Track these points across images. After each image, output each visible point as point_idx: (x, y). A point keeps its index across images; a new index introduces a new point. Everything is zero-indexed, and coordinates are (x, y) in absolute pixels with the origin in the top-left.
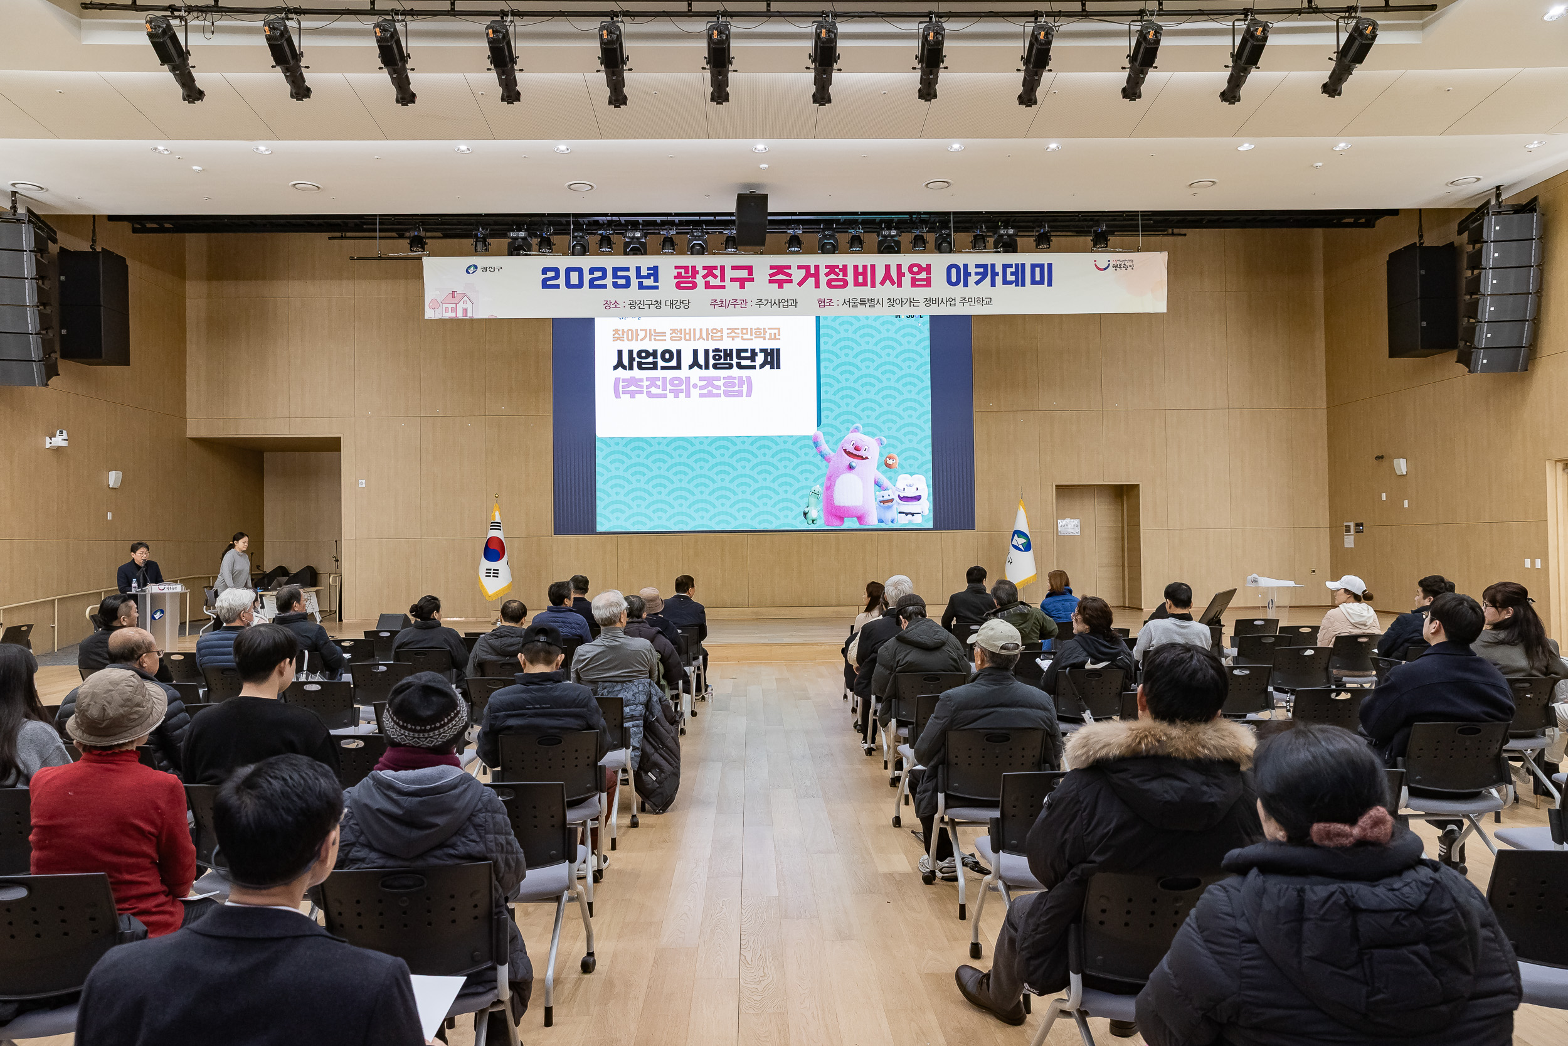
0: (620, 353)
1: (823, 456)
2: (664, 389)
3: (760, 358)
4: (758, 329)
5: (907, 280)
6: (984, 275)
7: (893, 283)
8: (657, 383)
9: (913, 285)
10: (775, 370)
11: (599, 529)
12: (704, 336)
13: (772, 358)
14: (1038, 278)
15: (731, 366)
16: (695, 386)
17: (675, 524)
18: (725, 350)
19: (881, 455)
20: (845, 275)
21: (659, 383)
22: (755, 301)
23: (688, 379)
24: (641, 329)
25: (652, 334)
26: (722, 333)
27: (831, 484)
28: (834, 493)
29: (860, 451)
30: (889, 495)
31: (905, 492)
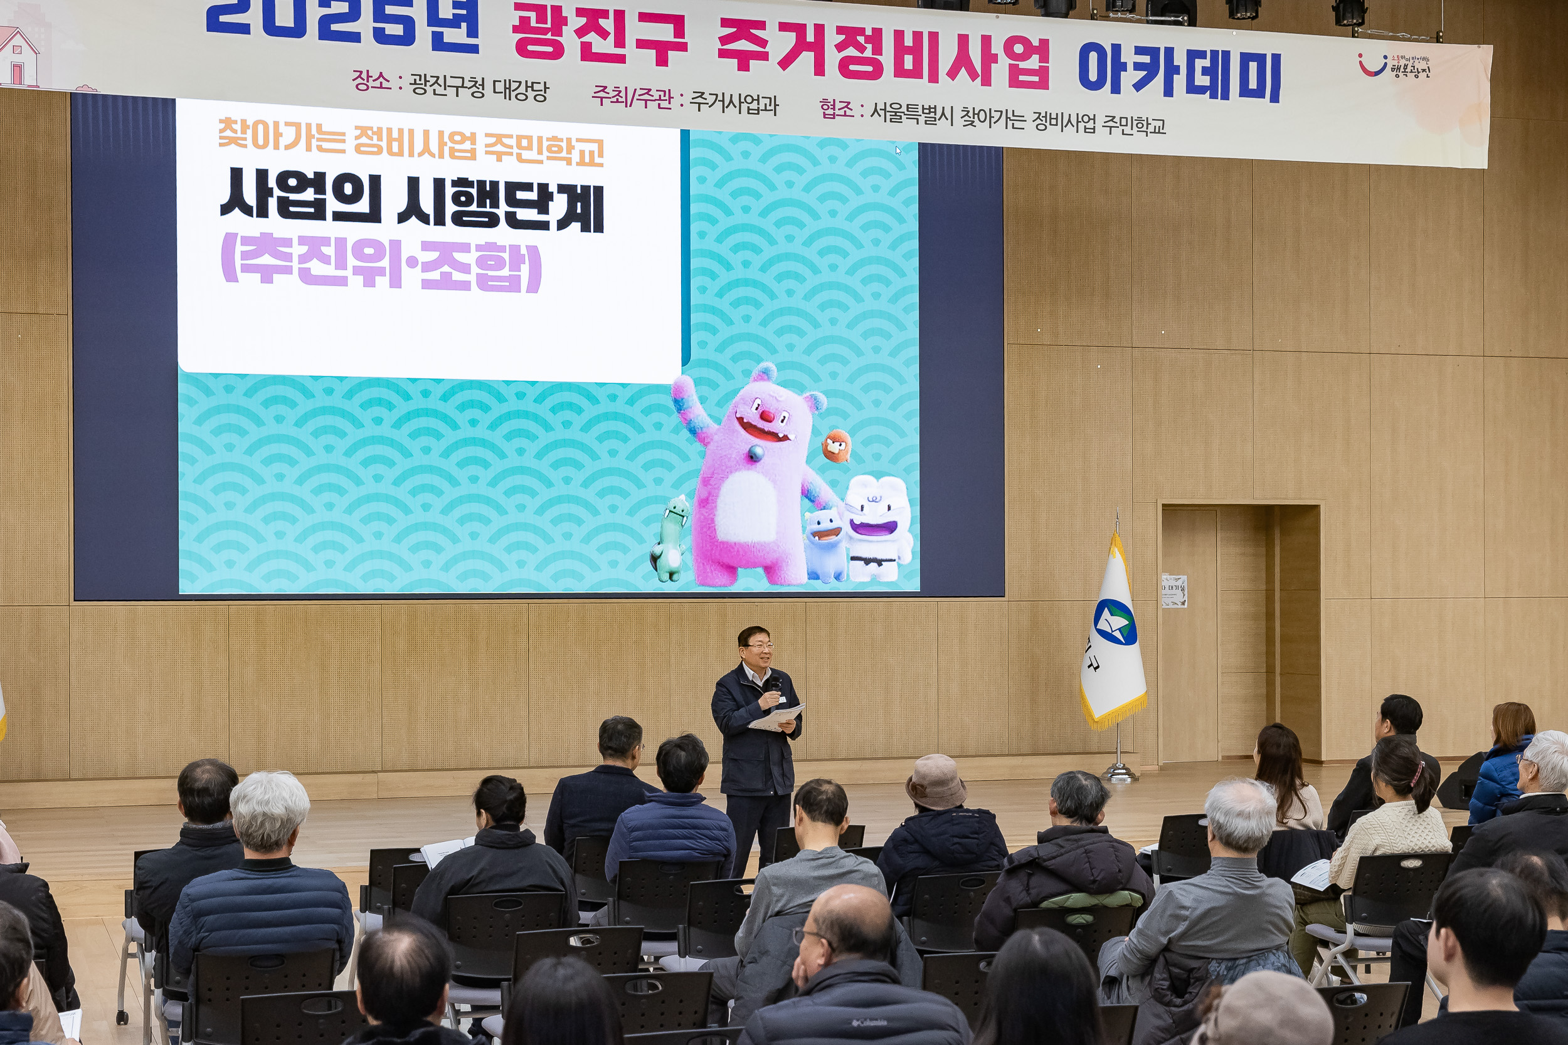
0: (236, 175)
1: (693, 431)
2: (341, 264)
3: (559, 206)
4: (555, 138)
5: (1001, 70)
6: (1151, 71)
7: (973, 75)
8: (325, 250)
9: (1014, 82)
10: (592, 235)
11: (186, 587)
12: (434, 147)
13: (585, 208)
14: (1253, 84)
15: (493, 222)
16: (412, 262)
18: (481, 184)
19: (815, 431)
20: (878, 50)
21: (330, 251)
22: (689, 96)
23: (396, 245)
24: (287, 124)
25: (314, 137)
26: (473, 142)
27: (710, 493)
28: (717, 513)
29: (771, 422)
30: (831, 521)
31: (865, 515)
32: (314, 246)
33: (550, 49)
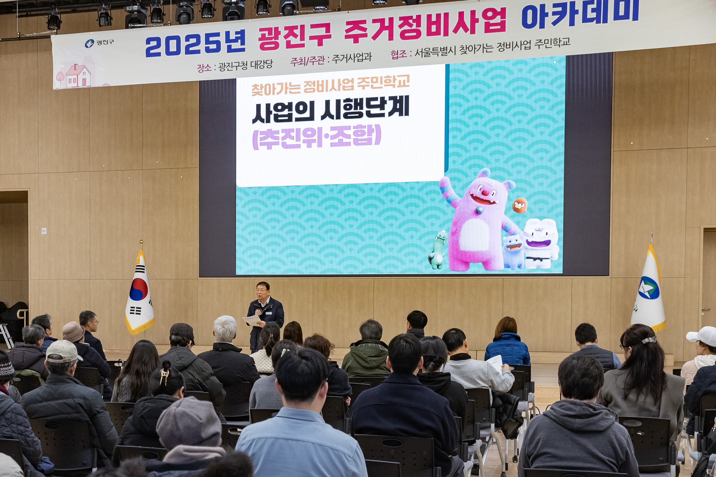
0: (258, 107)
1: (449, 202)
2: (298, 139)
3: (389, 106)
4: (388, 77)
5: (480, 26)
6: (562, 15)
7: (466, 30)
9: (488, 30)
10: (404, 117)
11: (238, 272)
12: (336, 86)
13: (401, 106)
14: (622, 13)
15: (361, 115)
16: (327, 136)
17: (306, 268)
18: (356, 100)
20: (419, 25)
21: (293, 134)
22: (332, 57)
23: (320, 129)
24: (278, 84)
25: (287, 88)
26: (353, 83)
27: (457, 229)
28: (460, 238)
29: (487, 195)
30: (517, 240)
31: (534, 237)
32: (288, 133)
33: (273, 46)
